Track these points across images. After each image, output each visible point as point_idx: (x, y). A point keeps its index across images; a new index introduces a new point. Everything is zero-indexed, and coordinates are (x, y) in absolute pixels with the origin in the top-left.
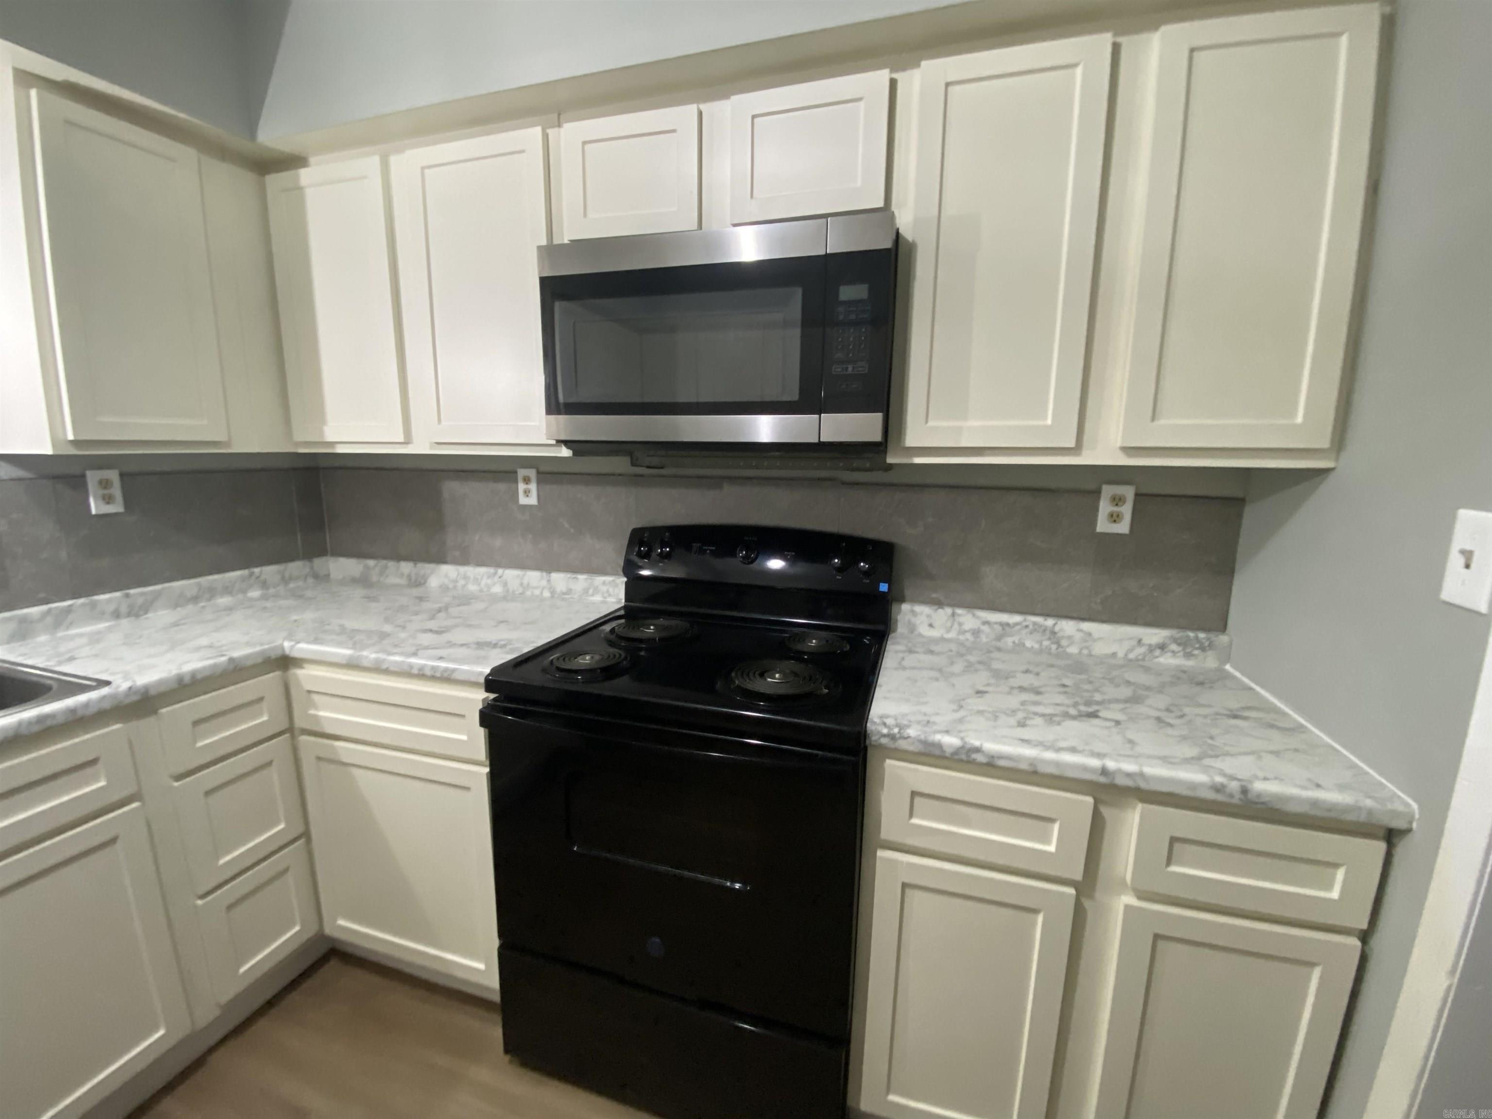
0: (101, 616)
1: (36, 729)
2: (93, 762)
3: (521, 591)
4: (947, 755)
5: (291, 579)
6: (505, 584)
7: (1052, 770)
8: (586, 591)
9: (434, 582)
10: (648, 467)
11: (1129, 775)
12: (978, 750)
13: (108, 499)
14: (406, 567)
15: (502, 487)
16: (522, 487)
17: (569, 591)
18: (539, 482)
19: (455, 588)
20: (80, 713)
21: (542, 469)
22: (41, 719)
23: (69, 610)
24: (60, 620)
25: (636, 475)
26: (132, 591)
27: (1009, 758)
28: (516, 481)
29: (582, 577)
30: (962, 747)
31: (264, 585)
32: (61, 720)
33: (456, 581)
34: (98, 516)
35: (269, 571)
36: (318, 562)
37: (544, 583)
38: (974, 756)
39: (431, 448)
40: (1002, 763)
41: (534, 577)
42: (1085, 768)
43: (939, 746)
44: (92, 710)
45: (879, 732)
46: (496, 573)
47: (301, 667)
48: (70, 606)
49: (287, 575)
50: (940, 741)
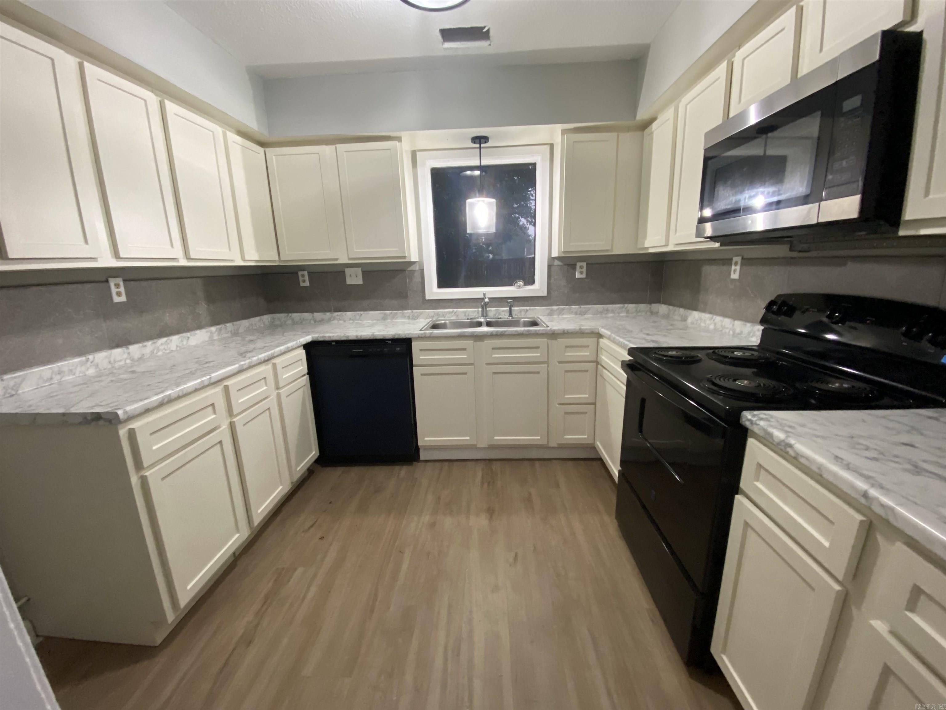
0: (571, 313)
1: (527, 333)
2: (538, 348)
3: (721, 329)
4: (775, 443)
5: (640, 311)
6: (715, 324)
7: (830, 478)
8: (749, 333)
9: (690, 320)
10: (800, 251)
11: (882, 506)
12: (791, 446)
13: (581, 273)
14: (682, 310)
15: (725, 268)
16: (733, 267)
17: (741, 333)
18: (742, 265)
19: (696, 324)
20: (537, 332)
21: (745, 256)
22: (529, 331)
23: (563, 309)
24: (561, 312)
25: (792, 258)
26: (582, 306)
27: (807, 458)
28: (731, 265)
29: (749, 325)
30: (783, 441)
31: (628, 312)
32: (532, 332)
33: (697, 320)
34: (578, 279)
35: (631, 306)
36: (654, 305)
37: (731, 326)
38: (789, 450)
39: (674, 247)
40: (803, 460)
41: (727, 322)
42: (853, 487)
43: (771, 435)
44: (540, 332)
45: (746, 417)
46: (712, 318)
47: (603, 338)
48: (564, 308)
49: (638, 310)
50: (773, 432)
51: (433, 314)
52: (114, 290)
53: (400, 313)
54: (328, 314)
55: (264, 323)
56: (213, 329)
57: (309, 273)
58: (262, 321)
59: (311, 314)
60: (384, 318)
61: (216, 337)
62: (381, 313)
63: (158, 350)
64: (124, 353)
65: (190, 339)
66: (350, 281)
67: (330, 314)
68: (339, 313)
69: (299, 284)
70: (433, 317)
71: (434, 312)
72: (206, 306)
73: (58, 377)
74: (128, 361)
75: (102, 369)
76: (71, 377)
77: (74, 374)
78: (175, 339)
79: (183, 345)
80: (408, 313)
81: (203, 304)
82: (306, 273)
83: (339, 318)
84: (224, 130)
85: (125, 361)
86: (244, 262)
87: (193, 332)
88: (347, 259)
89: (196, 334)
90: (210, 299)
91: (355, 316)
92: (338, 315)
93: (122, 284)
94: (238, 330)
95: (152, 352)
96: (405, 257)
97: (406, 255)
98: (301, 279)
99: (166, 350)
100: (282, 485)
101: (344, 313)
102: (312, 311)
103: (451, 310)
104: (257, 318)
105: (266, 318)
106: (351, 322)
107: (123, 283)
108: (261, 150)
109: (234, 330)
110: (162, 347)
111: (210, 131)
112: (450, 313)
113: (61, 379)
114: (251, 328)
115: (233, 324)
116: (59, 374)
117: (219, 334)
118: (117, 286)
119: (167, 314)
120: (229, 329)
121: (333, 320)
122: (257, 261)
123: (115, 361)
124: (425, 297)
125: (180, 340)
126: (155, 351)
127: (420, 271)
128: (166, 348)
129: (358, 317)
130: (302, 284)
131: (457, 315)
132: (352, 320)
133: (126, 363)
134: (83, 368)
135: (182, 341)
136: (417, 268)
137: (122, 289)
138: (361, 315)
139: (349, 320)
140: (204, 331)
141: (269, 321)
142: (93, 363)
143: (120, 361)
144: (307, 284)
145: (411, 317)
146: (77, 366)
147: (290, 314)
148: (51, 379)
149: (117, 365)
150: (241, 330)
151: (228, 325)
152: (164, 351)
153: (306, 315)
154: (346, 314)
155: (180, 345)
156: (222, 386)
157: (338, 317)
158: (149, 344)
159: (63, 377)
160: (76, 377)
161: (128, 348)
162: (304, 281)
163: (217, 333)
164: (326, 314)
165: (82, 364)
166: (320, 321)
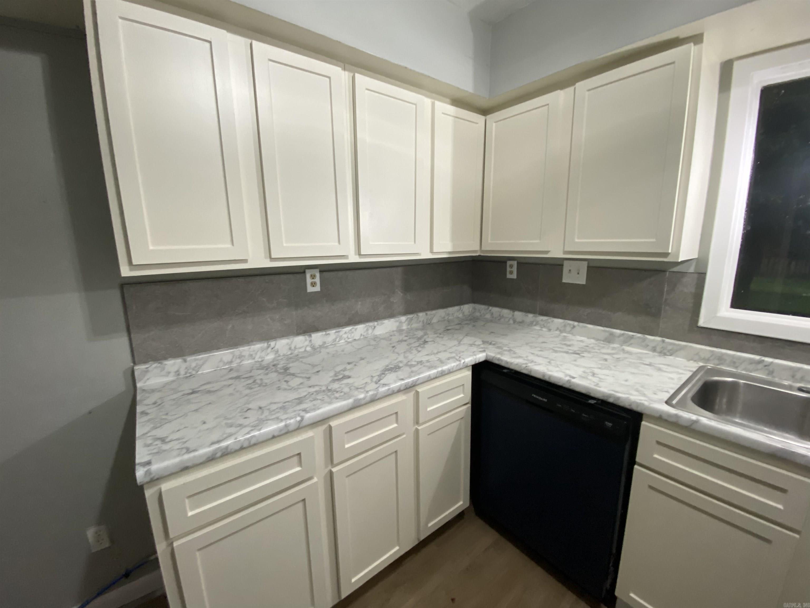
51: (708, 355)
52: (309, 280)
53: (639, 337)
54: (530, 316)
55: (463, 313)
56: (403, 318)
57: (518, 263)
58: (462, 310)
59: (511, 312)
60: (609, 340)
61: (405, 327)
62: (604, 331)
63: (341, 338)
64: (306, 340)
65: (376, 328)
66: (567, 279)
67: (534, 316)
68: (545, 318)
69: (505, 274)
70: (707, 360)
71: (712, 352)
72: (402, 295)
73: (238, 361)
74: (308, 349)
75: (281, 355)
76: (250, 361)
77: (254, 359)
78: (360, 329)
79: (367, 334)
80: (653, 341)
81: (399, 292)
82: (515, 263)
83: (543, 325)
84: (433, 100)
85: (306, 348)
86: (433, 255)
87: (380, 322)
88: (562, 253)
89: (384, 323)
90: (407, 288)
91: (565, 326)
92: (542, 320)
93: (318, 275)
94: (432, 319)
95: (335, 340)
96: (666, 255)
97: (670, 251)
98: (508, 269)
99: (349, 339)
100: (399, 545)
101: (550, 319)
102: (513, 308)
103: (757, 357)
104: (456, 308)
105: (467, 308)
106: (558, 332)
107: (320, 273)
108: (480, 119)
109: (427, 320)
110: (345, 336)
111: (412, 104)
112: (752, 362)
113: (240, 362)
114: (446, 318)
115: (427, 314)
116: (239, 358)
117: (409, 324)
118: (313, 277)
119: (360, 303)
120: (421, 319)
121: (535, 325)
122: (450, 253)
123: (295, 348)
124: (697, 321)
125: (365, 329)
126: (338, 340)
127: (696, 276)
128: (349, 337)
129: (568, 329)
130: (509, 276)
131: (771, 369)
132: (560, 331)
133: (305, 351)
134: (263, 354)
135: (367, 330)
136: (692, 270)
137: (317, 280)
138: (574, 327)
139: (556, 330)
140: (392, 320)
141: (470, 311)
142: (273, 350)
143: (300, 348)
144: (514, 276)
145: (658, 349)
146: (258, 351)
147: (490, 308)
148: (231, 362)
149: (296, 352)
150: (435, 320)
151: (421, 314)
152: (346, 339)
153: (506, 312)
154: (552, 321)
155: (365, 334)
156: (325, 426)
157: (542, 323)
158: (332, 332)
159: (242, 360)
160: (256, 362)
161: (310, 336)
162: (511, 273)
163: (407, 322)
164: (527, 316)
165: (263, 350)
166: (521, 322)
